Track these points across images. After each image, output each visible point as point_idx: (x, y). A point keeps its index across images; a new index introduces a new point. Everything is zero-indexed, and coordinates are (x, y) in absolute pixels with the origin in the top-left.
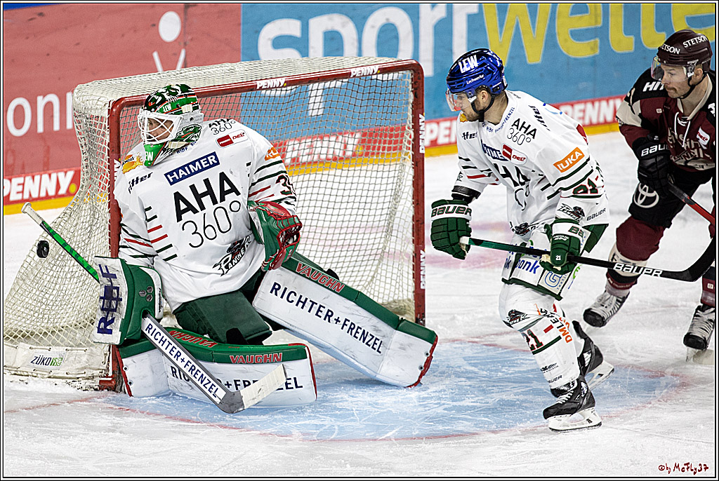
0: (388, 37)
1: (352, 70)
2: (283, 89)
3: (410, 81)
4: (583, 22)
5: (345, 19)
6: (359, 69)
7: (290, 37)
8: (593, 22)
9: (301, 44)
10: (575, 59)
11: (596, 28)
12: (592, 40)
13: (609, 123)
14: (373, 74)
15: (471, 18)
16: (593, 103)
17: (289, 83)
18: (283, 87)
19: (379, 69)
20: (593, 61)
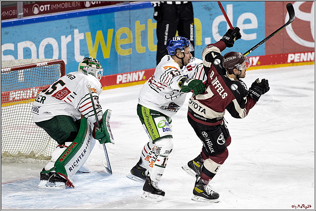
0: (49, 50)
1: (37, 64)
2: (10, 72)
3: (60, 68)
4: (126, 42)
5: (32, 43)
6: (40, 63)
7: (10, 50)
8: (129, 41)
9: (14, 53)
10: (123, 56)
11: (130, 44)
12: (129, 49)
13: (137, 81)
14: (45, 65)
15: (81, 41)
16: (130, 73)
17: (12, 70)
18: (10, 71)
19: (48, 63)
20: (130, 57)
